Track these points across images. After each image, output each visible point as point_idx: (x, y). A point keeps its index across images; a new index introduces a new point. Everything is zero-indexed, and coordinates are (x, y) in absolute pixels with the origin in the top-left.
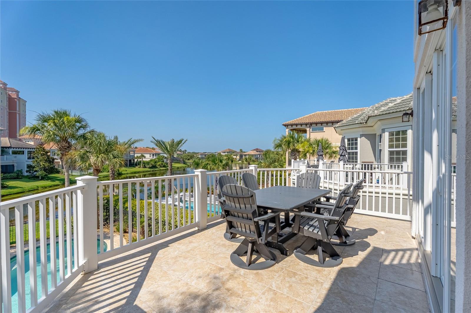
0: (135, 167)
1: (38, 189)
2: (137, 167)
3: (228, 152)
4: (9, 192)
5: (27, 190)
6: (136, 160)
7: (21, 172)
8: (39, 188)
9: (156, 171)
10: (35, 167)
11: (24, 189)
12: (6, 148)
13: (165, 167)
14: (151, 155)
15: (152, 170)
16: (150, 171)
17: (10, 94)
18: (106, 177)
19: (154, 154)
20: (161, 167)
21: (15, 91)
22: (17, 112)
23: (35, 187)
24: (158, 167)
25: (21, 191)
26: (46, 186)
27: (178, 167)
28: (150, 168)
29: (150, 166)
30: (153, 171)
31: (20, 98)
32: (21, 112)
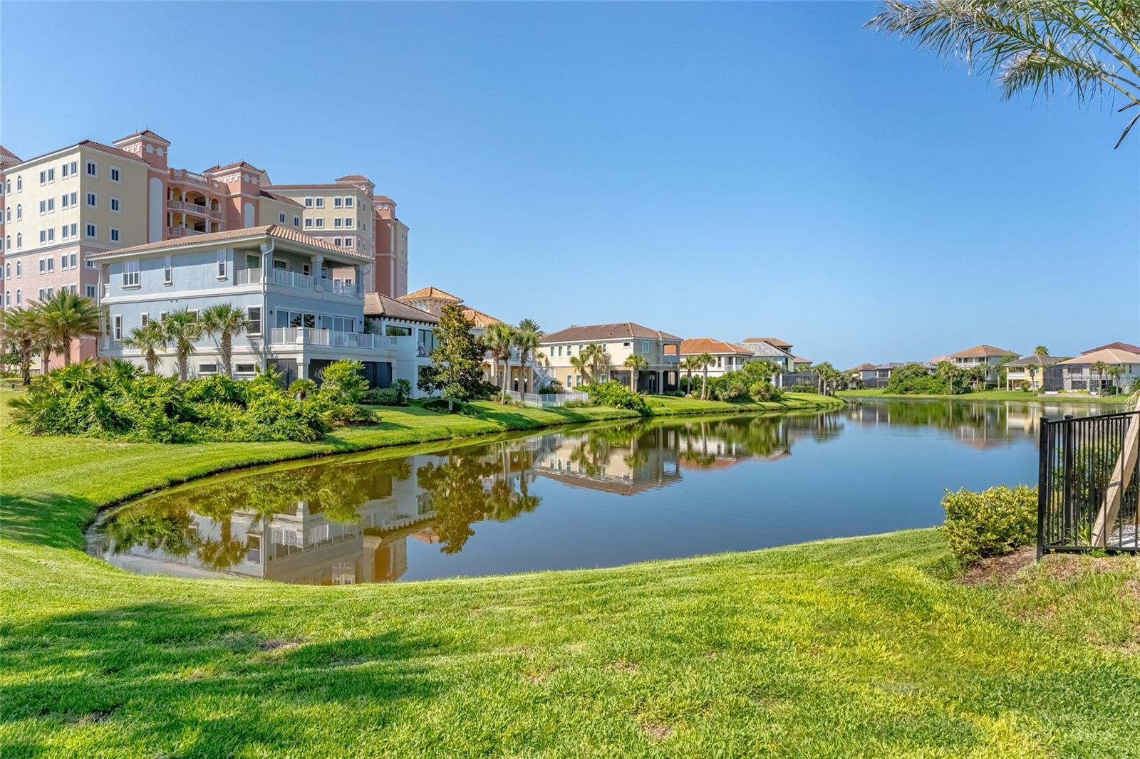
0: (681, 396)
1: (451, 438)
2: (689, 396)
3: (982, 359)
4: (383, 438)
5: (425, 439)
6: (683, 374)
7: (407, 385)
8: (452, 435)
9: (750, 411)
10: (440, 373)
11: (418, 432)
12: (374, 317)
13: (778, 402)
14: (723, 359)
15: (739, 406)
16: (732, 412)
17: (379, 212)
18: (612, 419)
19: (730, 359)
20: (764, 399)
21: (388, 204)
22: (392, 255)
23: (443, 429)
24: (756, 398)
25: (411, 439)
26: (468, 429)
27: (818, 404)
28: (731, 400)
29: (732, 394)
30: (741, 411)
31: (396, 220)
32: (399, 255)
